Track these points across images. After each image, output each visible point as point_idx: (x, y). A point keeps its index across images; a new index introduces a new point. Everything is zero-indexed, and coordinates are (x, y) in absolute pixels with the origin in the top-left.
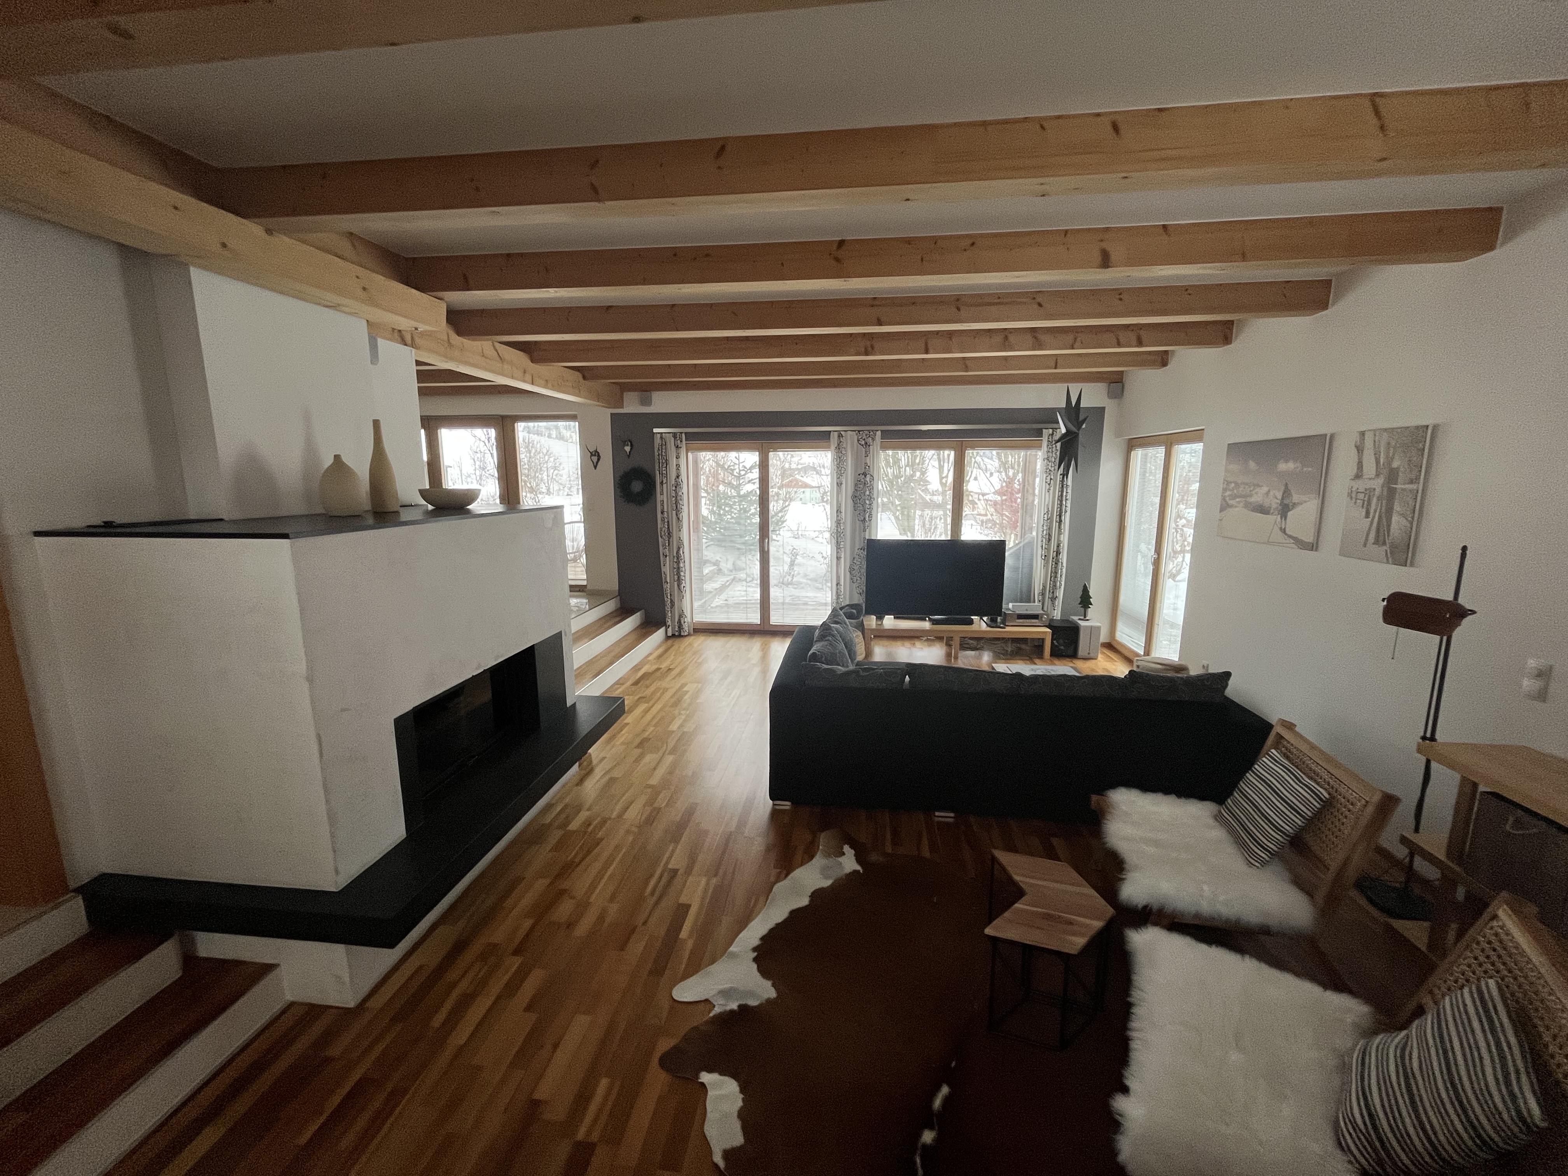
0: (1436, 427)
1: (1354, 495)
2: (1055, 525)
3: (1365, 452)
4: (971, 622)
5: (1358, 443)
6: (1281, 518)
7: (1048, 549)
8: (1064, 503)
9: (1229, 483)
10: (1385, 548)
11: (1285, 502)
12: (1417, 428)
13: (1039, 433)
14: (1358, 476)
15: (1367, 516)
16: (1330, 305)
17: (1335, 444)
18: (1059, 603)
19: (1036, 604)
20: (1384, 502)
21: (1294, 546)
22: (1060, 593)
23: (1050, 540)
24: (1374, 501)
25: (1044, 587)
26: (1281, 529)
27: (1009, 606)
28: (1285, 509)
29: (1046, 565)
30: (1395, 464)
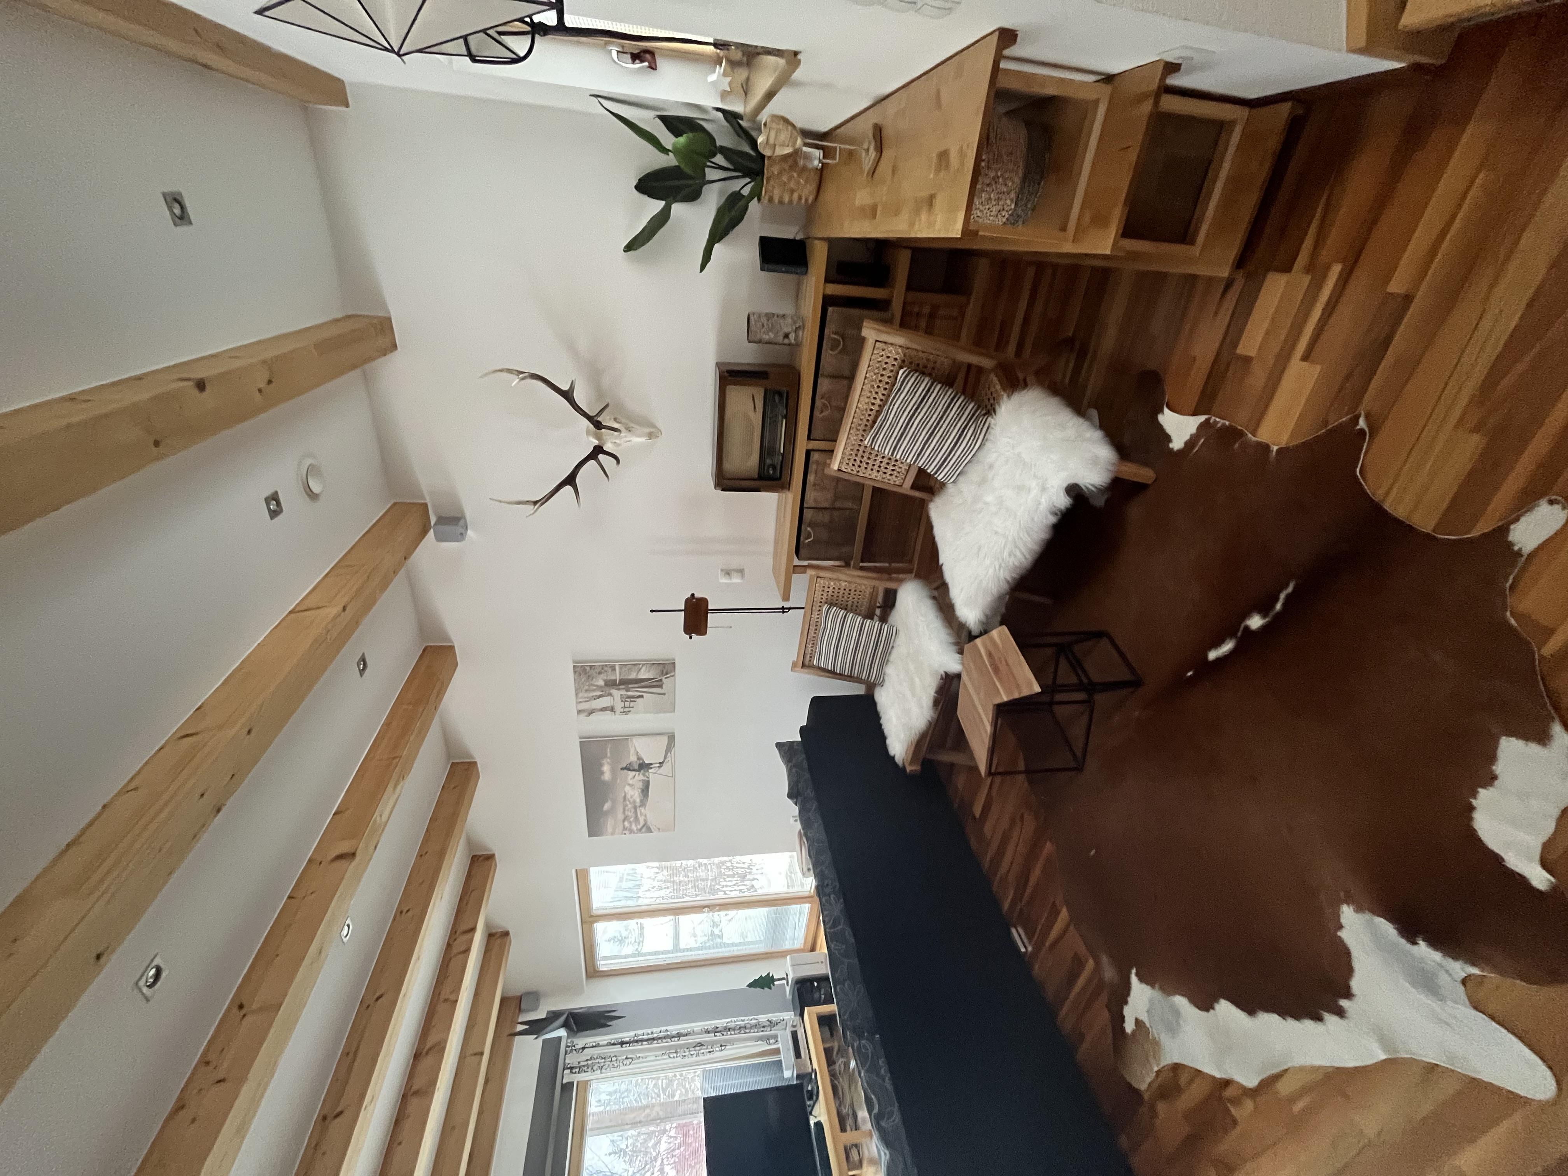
0: (574, 662)
1: (627, 710)
2: (684, 1040)
3: (594, 707)
4: (819, 1125)
5: (586, 714)
6: (651, 768)
7: (713, 1044)
8: (655, 1035)
9: (625, 828)
10: (664, 680)
11: (636, 767)
12: (575, 672)
13: (567, 1088)
14: (612, 709)
15: (642, 696)
16: (472, 761)
17: (588, 734)
18: (774, 1017)
19: (780, 1045)
20: (630, 686)
21: (672, 753)
22: (763, 1018)
23: (701, 1045)
24: (630, 693)
25: (761, 1039)
26: (659, 767)
27: (789, 1074)
28: (643, 767)
29: (732, 1042)
30: (601, 683)
